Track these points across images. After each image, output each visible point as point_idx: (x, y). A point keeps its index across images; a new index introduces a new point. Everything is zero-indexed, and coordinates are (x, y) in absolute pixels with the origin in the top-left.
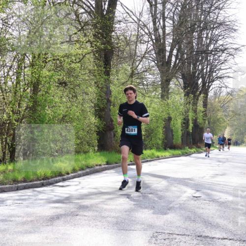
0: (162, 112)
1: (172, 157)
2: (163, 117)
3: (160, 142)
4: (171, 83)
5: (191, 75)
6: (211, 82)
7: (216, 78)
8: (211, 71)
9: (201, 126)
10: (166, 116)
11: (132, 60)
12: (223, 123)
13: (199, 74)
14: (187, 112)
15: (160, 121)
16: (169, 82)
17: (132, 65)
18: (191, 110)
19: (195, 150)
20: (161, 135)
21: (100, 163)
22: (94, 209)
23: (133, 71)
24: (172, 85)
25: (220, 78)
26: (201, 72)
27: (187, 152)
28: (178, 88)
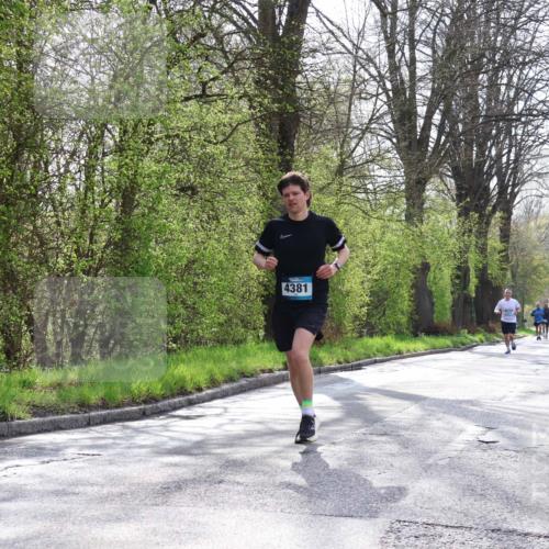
0: (409, 251)
1: (431, 353)
2: (411, 263)
3: (404, 320)
4: (428, 187)
5: (474, 170)
6: (518, 184)
7: (530, 175)
8: (519, 161)
9: (495, 283)
10: (418, 262)
11: (342, 136)
12: (546, 277)
13: (491, 167)
14: (464, 251)
15: (404, 271)
16: (424, 185)
17: (342, 147)
18: (473, 248)
19: (483, 338)
20: (406, 303)
21: (269, 367)
22: (258, 468)
23: (343, 162)
24: (430, 192)
25: (539, 175)
26: (496, 162)
27: (464, 341)
28: (444, 199)
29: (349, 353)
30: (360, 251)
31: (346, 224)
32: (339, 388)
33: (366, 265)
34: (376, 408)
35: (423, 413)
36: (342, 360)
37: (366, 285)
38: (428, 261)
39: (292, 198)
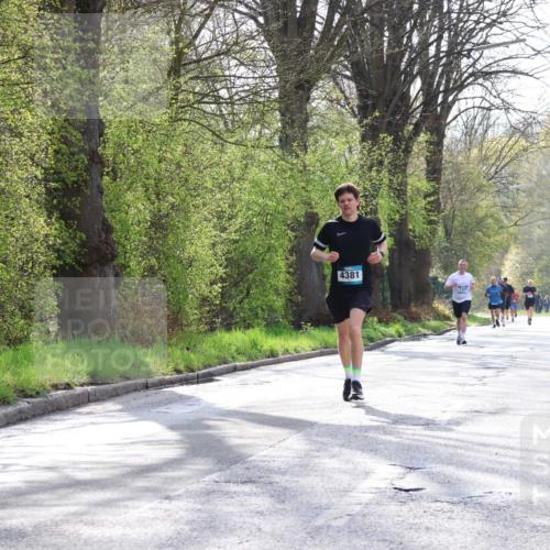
0: (285, 195)
1: (322, 354)
2: (290, 214)
3: (279, 303)
4: (314, 94)
5: (385, 67)
6: (453, 90)
7: (471, 75)
8: (455, 53)
9: (418, 245)
10: (300, 212)
11: (177, 12)
12: (497, 233)
13: (411, 63)
14: (372, 194)
15: (278, 228)
16: (309, 90)
17: (178, 29)
18: (384, 190)
19: (401, 330)
20: (282, 277)
21: (66, 380)
22: (47, 539)
23: (180, 53)
24: (318, 101)
25: (486, 75)
26: (418, 54)
27: (373, 334)
28: (340, 113)
29: (192, 356)
30: (208, 196)
31: (185, 153)
32: (178, 411)
33: (219, 218)
34: (237, 446)
35: (308, 447)
36: (181, 367)
37: (220, 249)
38: (315, 210)
39: (347, 203)
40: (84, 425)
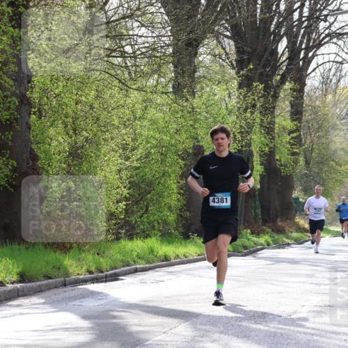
0: (177, 132)
2: (181, 147)
3: (172, 218)
4: (201, 50)
5: (258, 28)
6: (313, 47)
7: (327, 36)
8: (314, 17)
9: (284, 171)
10: (189, 144)
13: (279, 25)
14: (246, 131)
15: (171, 157)
16: (197, 46)
18: (257, 128)
19: (270, 240)
20: (174, 197)
24: (204, 56)
25: (340, 36)
26: (285, 19)
27: (247, 243)
28: (222, 66)
29: (101, 260)
30: (115, 132)
31: (97, 97)
32: (90, 304)
33: (124, 149)
34: (138, 332)
35: (194, 333)
36: (93, 269)
37: (124, 174)
38: (201, 144)
39: (220, 141)
40: (14, 315)
